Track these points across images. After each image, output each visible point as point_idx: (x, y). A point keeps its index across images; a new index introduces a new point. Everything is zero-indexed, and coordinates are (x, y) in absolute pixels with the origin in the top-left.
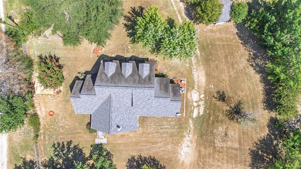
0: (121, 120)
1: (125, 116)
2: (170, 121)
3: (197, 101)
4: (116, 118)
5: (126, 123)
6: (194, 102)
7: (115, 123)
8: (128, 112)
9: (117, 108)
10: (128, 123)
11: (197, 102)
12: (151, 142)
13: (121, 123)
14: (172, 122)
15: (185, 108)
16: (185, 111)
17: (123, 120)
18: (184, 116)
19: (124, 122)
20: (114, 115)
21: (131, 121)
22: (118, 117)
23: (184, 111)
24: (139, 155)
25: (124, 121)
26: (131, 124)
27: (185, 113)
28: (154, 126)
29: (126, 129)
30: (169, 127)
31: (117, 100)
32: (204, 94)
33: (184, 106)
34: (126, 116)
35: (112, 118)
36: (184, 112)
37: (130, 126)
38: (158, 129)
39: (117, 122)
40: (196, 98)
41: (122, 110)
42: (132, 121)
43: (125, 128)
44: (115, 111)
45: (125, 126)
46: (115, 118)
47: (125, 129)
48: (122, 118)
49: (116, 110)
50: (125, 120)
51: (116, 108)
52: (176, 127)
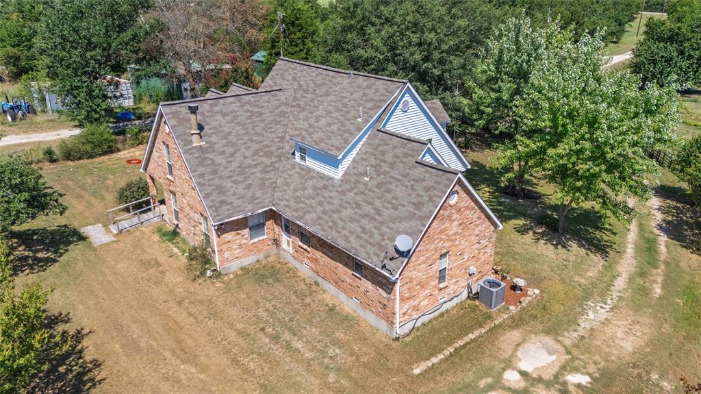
0: (225, 137)
1: (248, 148)
2: (337, 343)
3: (534, 376)
4: (224, 115)
5: (224, 163)
6: (514, 368)
7: (207, 114)
8: (267, 161)
9: (260, 114)
10: (226, 168)
11: (534, 379)
12: (178, 342)
13: (214, 139)
14: (340, 348)
15: (447, 353)
16: (435, 360)
17: (228, 144)
18: (417, 371)
19: (223, 153)
20: (233, 107)
21: (241, 182)
22: (232, 121)
23: (433, 355)
24: (84, 332)
25: (229, 150)
26: (227, 184)
27: (429, 363)
28: (264, 315)
29: (201, 170)
30: (309, 355)
31: (283, 108)
32: (595, 380)
33: (450, 344)
34: (249, 153)
35: (222, 101)
36: (428, 359)
37: (216, 182)
38: (263, 329)
39: (213, 124)
40: (539, 365)
41: (262, 135)
42: (240, 189)
43: (202, 162)
44: (248, 107)
45: (210, 162)
46: (225, 110)
47: (201, 164)
48: (232, 138)
49: (251, 112)
50: (232, 155)
51: (259, 110)
52: (332, 378)
